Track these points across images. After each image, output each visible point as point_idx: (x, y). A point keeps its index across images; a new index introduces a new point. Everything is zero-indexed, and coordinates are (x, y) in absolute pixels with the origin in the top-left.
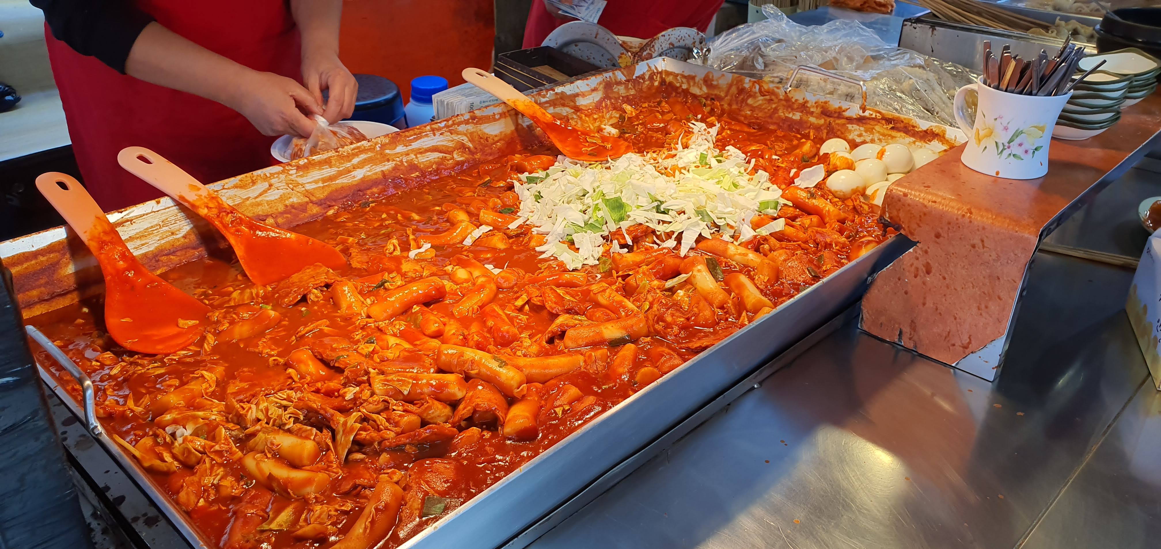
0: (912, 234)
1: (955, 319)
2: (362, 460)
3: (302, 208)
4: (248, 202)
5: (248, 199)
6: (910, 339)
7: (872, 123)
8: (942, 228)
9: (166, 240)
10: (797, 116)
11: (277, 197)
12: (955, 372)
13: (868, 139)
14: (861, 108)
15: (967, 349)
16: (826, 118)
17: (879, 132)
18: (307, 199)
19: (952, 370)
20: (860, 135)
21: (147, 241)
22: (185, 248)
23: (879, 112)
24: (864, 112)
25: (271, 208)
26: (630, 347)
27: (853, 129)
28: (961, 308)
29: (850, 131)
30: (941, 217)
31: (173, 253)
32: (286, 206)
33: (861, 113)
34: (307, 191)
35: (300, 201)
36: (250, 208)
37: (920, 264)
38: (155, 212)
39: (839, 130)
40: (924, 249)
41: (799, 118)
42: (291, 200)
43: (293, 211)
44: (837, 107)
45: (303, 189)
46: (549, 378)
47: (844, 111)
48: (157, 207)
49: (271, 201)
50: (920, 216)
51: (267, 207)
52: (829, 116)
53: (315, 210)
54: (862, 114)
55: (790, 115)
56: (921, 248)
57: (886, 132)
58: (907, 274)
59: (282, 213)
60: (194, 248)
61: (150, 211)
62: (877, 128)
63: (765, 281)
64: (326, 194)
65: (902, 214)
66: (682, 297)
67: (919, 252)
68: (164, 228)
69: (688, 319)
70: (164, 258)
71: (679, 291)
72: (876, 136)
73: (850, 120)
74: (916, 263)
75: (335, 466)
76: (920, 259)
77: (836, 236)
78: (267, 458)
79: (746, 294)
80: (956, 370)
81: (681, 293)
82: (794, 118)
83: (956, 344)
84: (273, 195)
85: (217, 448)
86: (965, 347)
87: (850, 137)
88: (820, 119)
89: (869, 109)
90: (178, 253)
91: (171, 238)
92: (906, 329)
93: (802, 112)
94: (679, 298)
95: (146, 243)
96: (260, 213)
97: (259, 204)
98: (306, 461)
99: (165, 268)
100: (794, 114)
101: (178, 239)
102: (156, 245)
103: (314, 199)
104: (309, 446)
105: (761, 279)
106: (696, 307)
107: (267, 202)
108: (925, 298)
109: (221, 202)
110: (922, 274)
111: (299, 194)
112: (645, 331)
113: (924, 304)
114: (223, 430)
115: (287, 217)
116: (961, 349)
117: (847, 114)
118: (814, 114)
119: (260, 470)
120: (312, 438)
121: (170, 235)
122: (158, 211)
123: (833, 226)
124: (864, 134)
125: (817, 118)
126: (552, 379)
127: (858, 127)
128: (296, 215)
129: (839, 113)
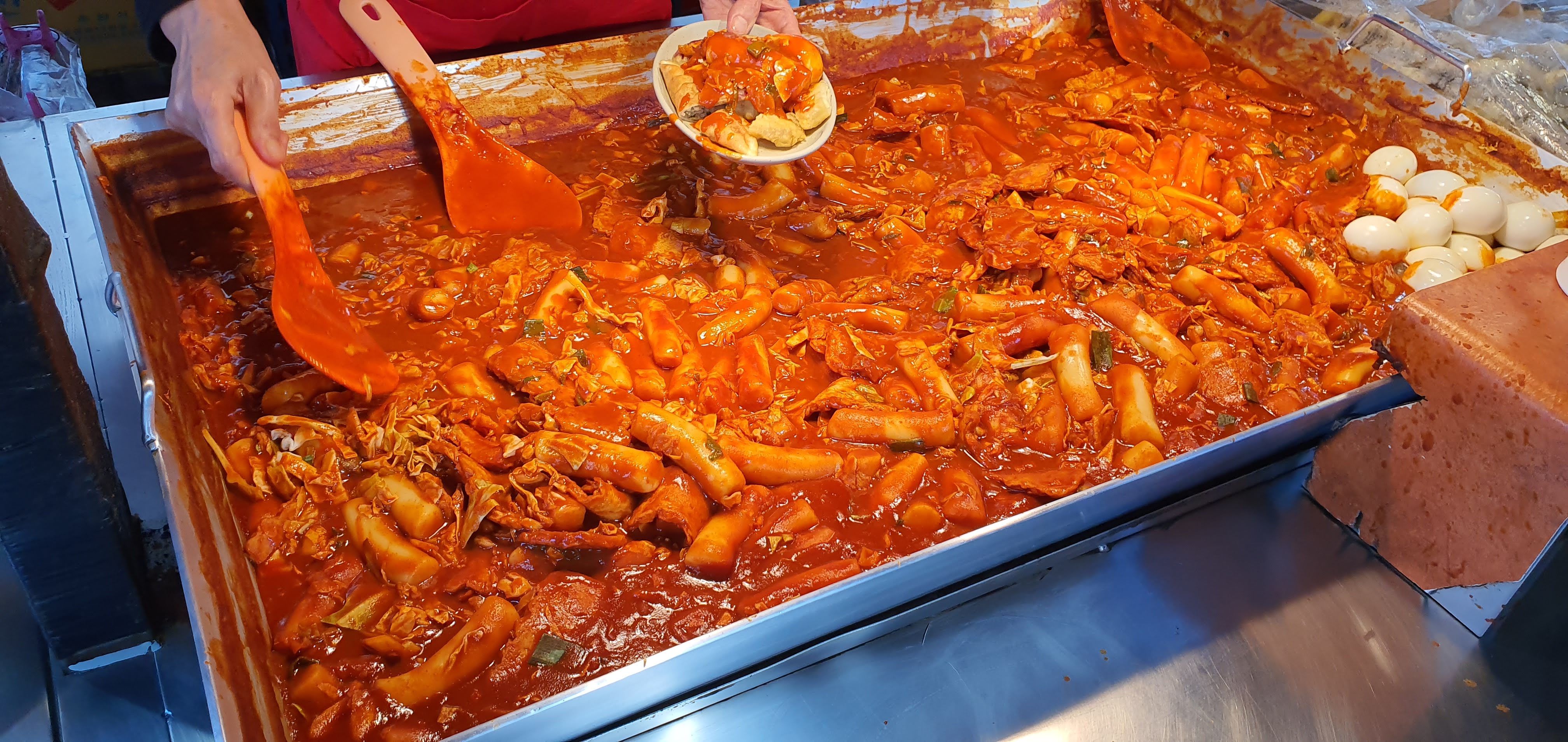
0: (1418, 383)
1: (1449, 529)
2: (489, 550)
3: (563, 114)
4: (489, 96)
5: (489, 91)
6: (1371, 531)
7: (1463, 135)
8: (1467, 392)
9: (370, 133)
10: (1346, 94)
11: (530, 94)
12: (1426, 602)
13: (1447, 161)
14: (1452, 107)
15: (1453, 578)
16: (1391, 108)
17: (1469, 154)
18: (572, 103)
19: (1422, 598)
20: (1437, 151)
21: (345, 131)
22: (392, 147)
23: (1480, 122)
24: (1454, 115)
25: (519, 108)
26: (919, 459)
27: (1428, 137)
28: (1462, 518)
29: (1422, 140)
30: (1471, 373)
31: (375, 152)
32: (542, 109)
33: (1450, 116)
34: (574, 91)
35: (561, 104)
36: (491, 105)
37: (1417, 431)
38: (359, 93)
39: (1405, 133)
40: (1430, 411)
41: (1349, 98)
42: (549, 101)
43: (550, 116)
44: (1414, 96)
45: (569, 88)
46: (783, 481)
47: (1423, 106)
48: (363, 88)
49: (521, 99)
50: (1438, 362)
51: (514, 106)
52: (1396, 107)
53: (581, 119)
54: (1451, 118)
55: (1337, 91)
56: (1426, 410)
57: (1481, 156)
58: (1394, 438)
59: (534, 118)
60: (404, 150)
61: (354, 91)
62: (1469, 146)
63: (1170, 391)
64: (600, 98)
65: (1410, 349)
66: (1029, 390)
67: (1421, 412)
68: (368, 118)
69: (1023, 430)
70: (363, 158)
71: (1028, 380)
72: (1462, 160)
73: (1429, 122)
74: (1411, 427)
75: (451, 549)
76: (1419, 424)
77: (1316, 334)
78: (372, 513)
79: (1129, 408)
80: (1429, 600)
81: (1030, 383)
82: (1341, 96)
83: (1440, 565)
84: (526, 91)
85: (318, 481)
86: (1452, 575)
87: (1420, 150)
88: (1381, 109)
89: (1464, 113)
90: (381, 154)
91: (376, 132)
92: (1369, 516)
93: (1356, 90)
94: (1025, 391)
95: (342, 135)
96: (504, 113)
97: (503, 101)
98: (417, 533)
99: (362, 171)
100: (1342, 90)
101: (385, 135)
102: (355, 139)
103: (582, 104)
104: (428, 511)
105: (1165, 387)
106: (1042, 415)
107: (516, 98)
108: (1410, 483)
109: (447, 95)
110: (1416, 447)
111: (562, 94)
112: (950, 438)
113: (1406, 491)
114: (334, 457)
115: (540, 125)
116: (1445, 574)
117: (1427, 111)
118: (1374, 99)
119: (360, 529)
120: (436, 501)
121: (376, 128)
122: (364, 93)
123: (1321, 313)
124: (1444, 150)
125: (1377, 105)
126: (787, 483)
127: (1437, 137)
128: (552, 124)
129: (1415, 105)
